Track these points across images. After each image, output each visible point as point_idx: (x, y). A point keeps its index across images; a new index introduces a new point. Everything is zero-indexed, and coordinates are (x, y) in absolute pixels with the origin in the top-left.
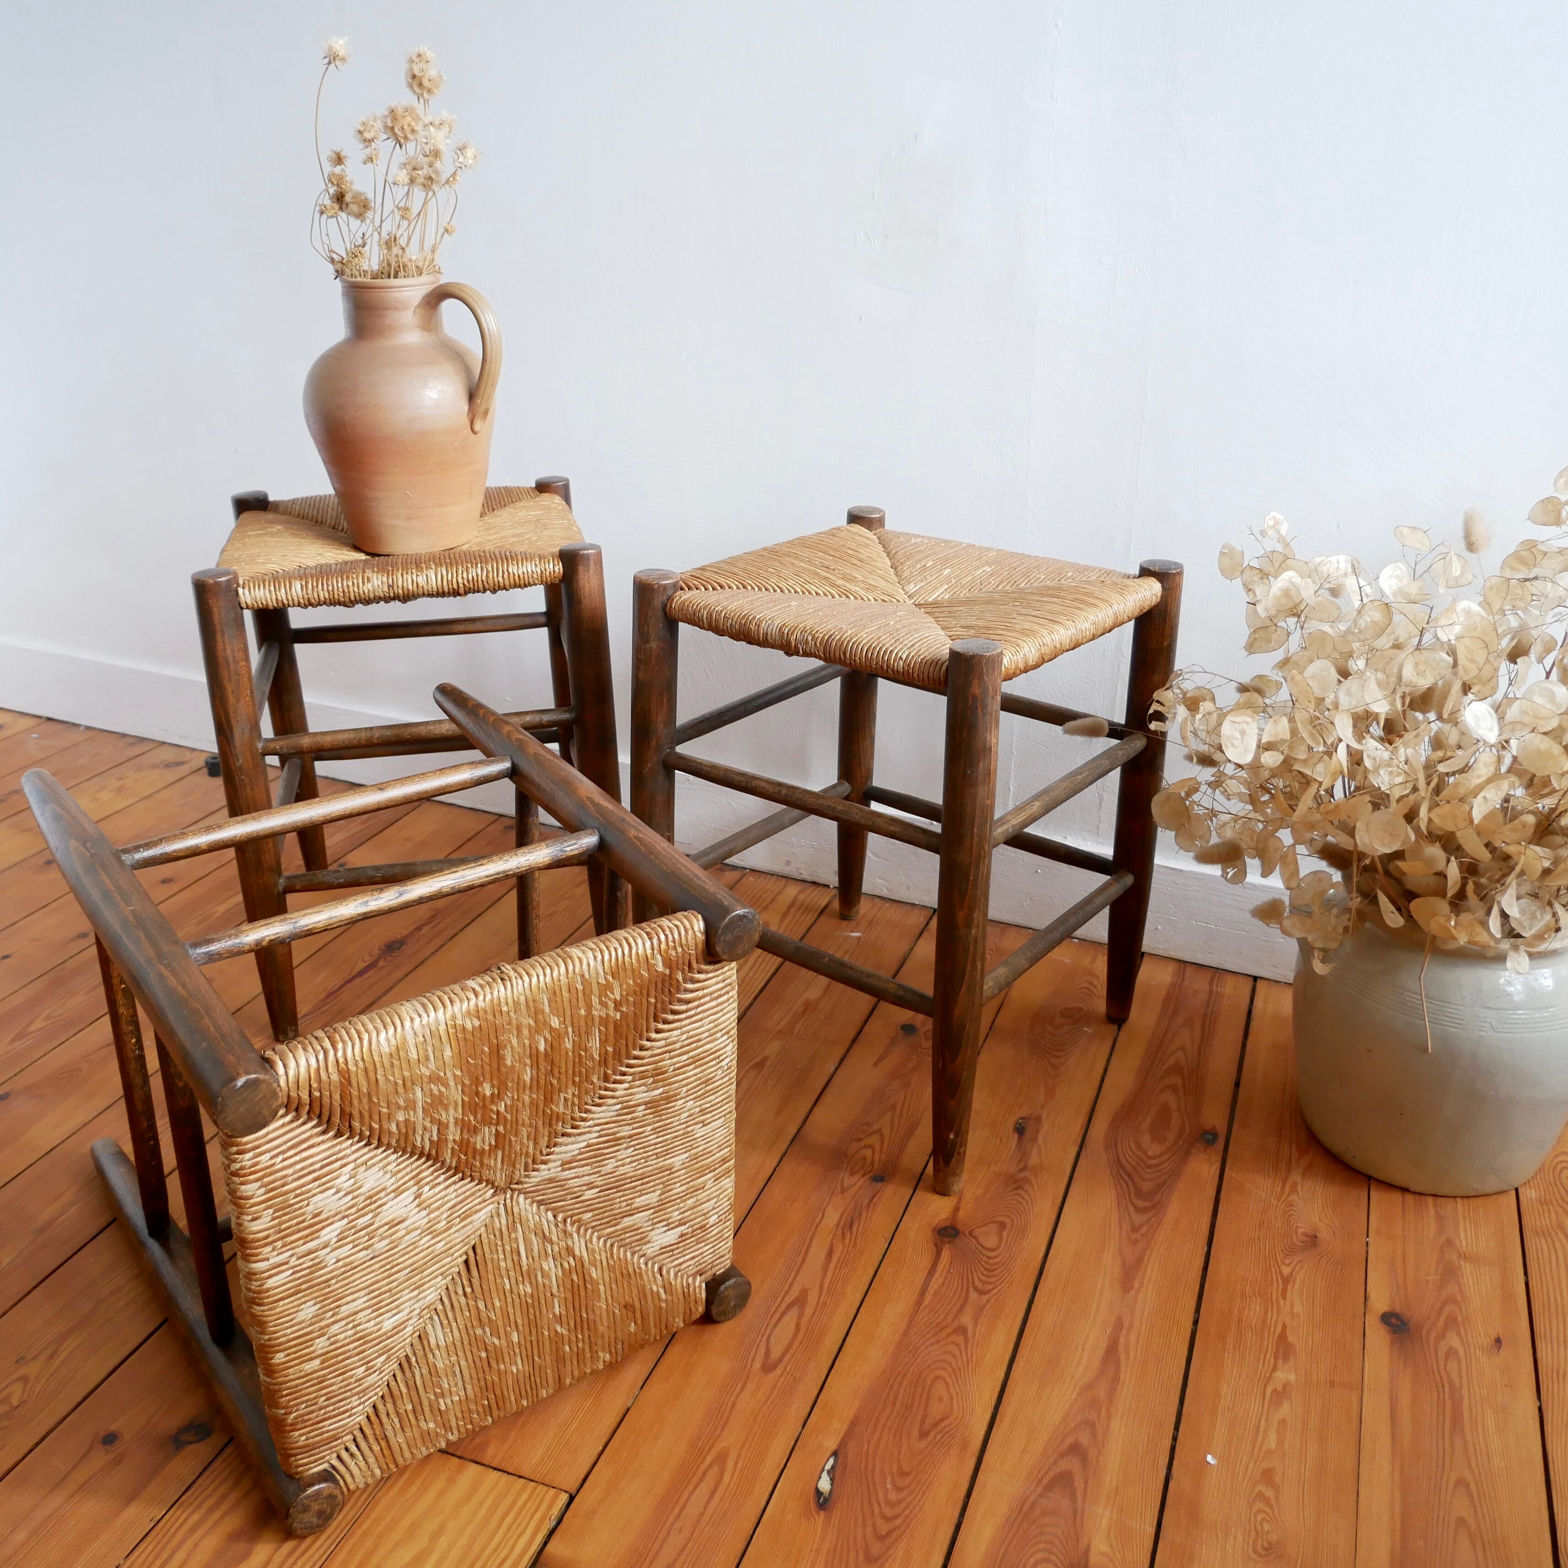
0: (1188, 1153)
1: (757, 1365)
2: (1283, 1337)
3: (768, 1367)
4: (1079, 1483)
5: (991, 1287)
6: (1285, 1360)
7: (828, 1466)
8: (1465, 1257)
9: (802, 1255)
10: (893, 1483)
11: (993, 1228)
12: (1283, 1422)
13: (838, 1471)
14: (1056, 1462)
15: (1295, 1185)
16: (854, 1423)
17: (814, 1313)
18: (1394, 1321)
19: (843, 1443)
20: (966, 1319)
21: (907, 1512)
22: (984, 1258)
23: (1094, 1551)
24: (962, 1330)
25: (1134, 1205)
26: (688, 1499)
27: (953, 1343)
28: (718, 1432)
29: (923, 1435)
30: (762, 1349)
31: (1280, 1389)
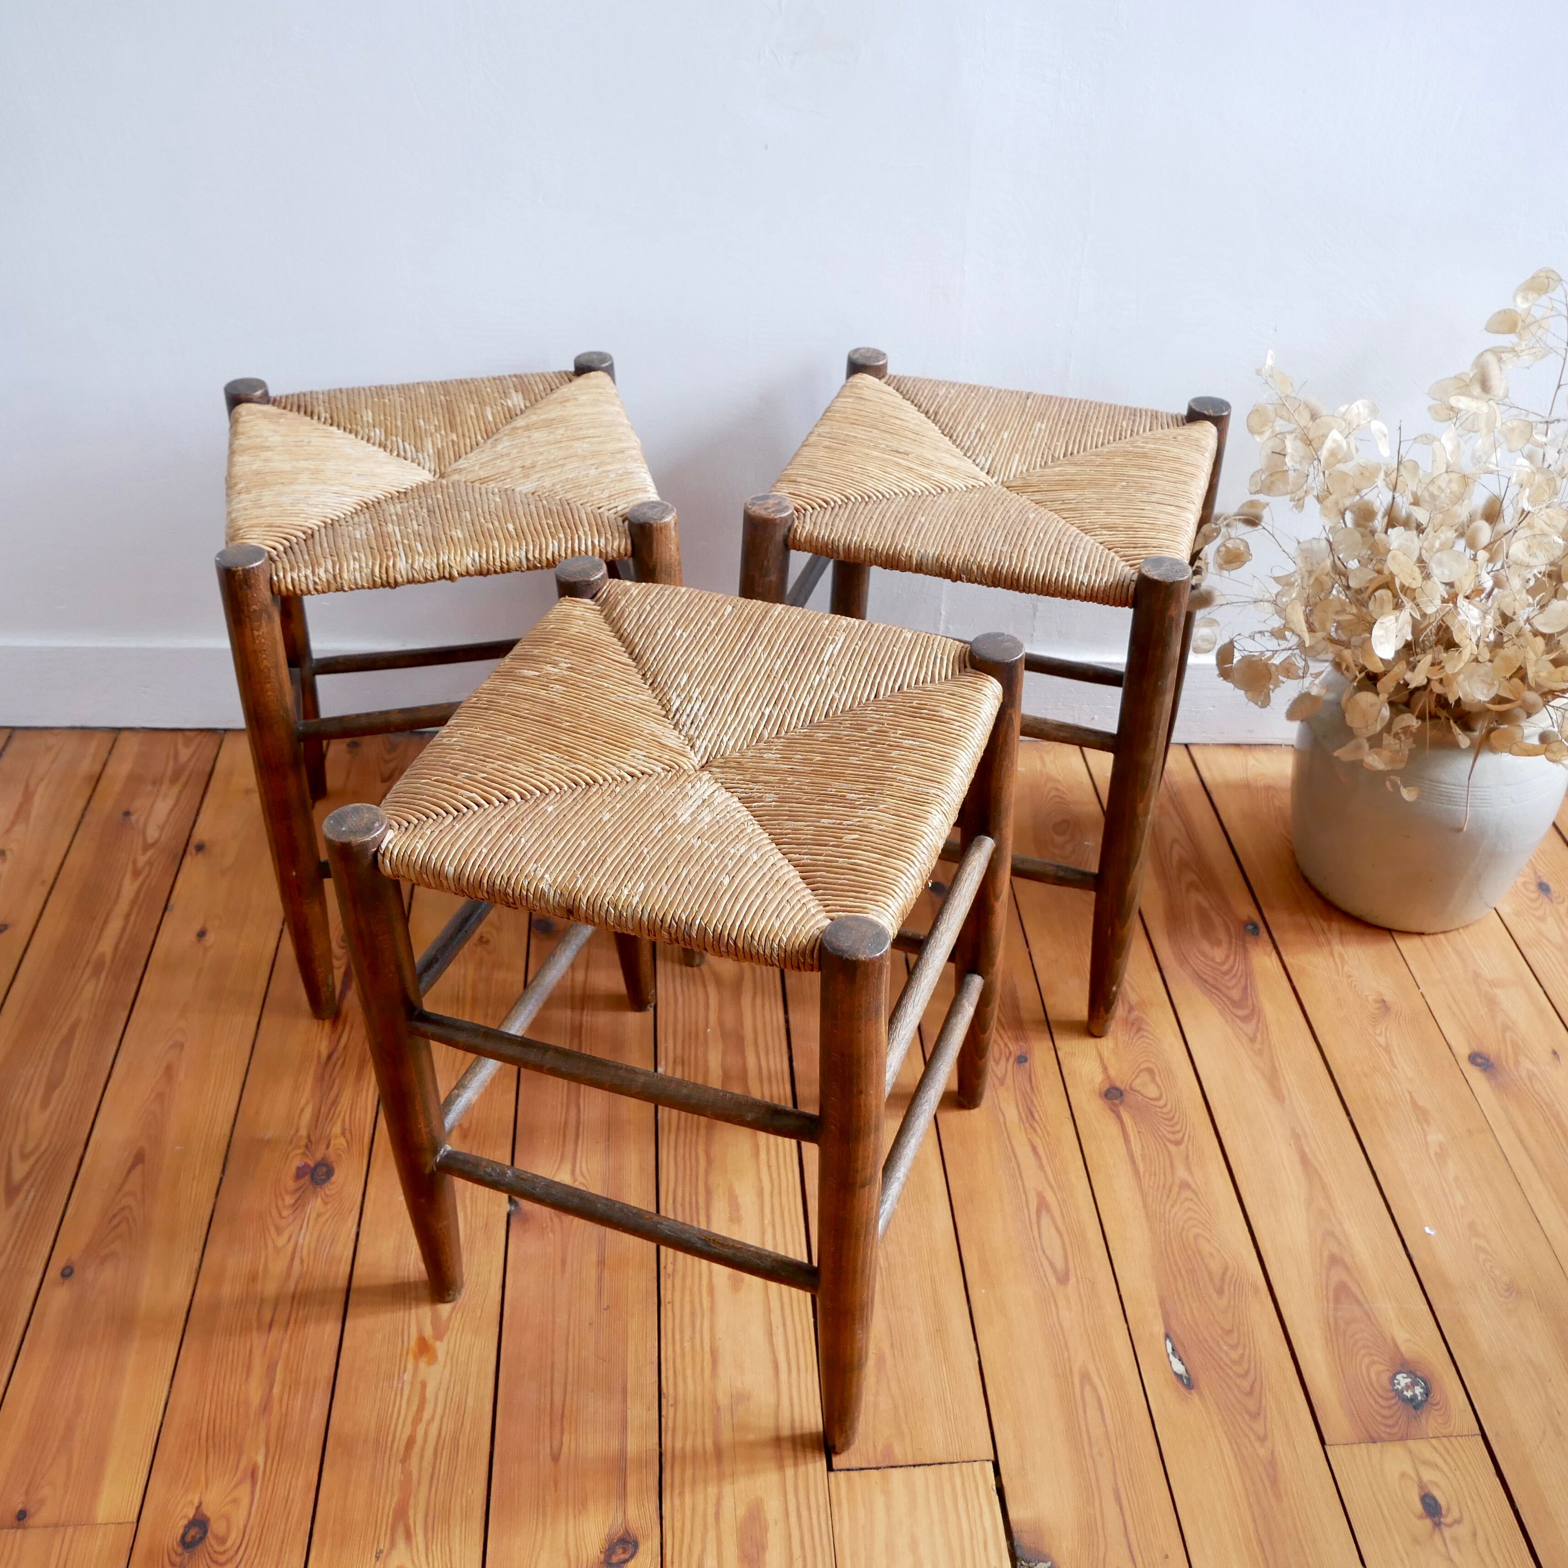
0: (1246, 951)
1: (1053, 1281)
2: (1414, 1103)
3: (1063, 1279)
4: (1354, 1289)
5: (1181, 1135)
6: (1428, 1124)
7: (1170, 1350)
8: (1493, 984)
9: (1013, 1159)
10: (1226, 1343)
11: (1145, 1077)
12: (1456, 1178)
13: (1179, 1348)
14: (1328, 1276)
15: (1341, 956)
16: (1162, 1302)
17: (1062, 1214)
18: (1479, 1060)
19: (1167, 1325)
20: (1181, 1173)
21: (1253, 1365)
22: (1158, 1109)
23: (1399, 1342)
24: (1185, 1185)
25: (1237, 1016)
26: (1087, 1425)
27: (1186, 1199)
28: (1066, 1354)
29: (1220, 1292)
30: (1046, 1264)
31: (1439, 1151)
